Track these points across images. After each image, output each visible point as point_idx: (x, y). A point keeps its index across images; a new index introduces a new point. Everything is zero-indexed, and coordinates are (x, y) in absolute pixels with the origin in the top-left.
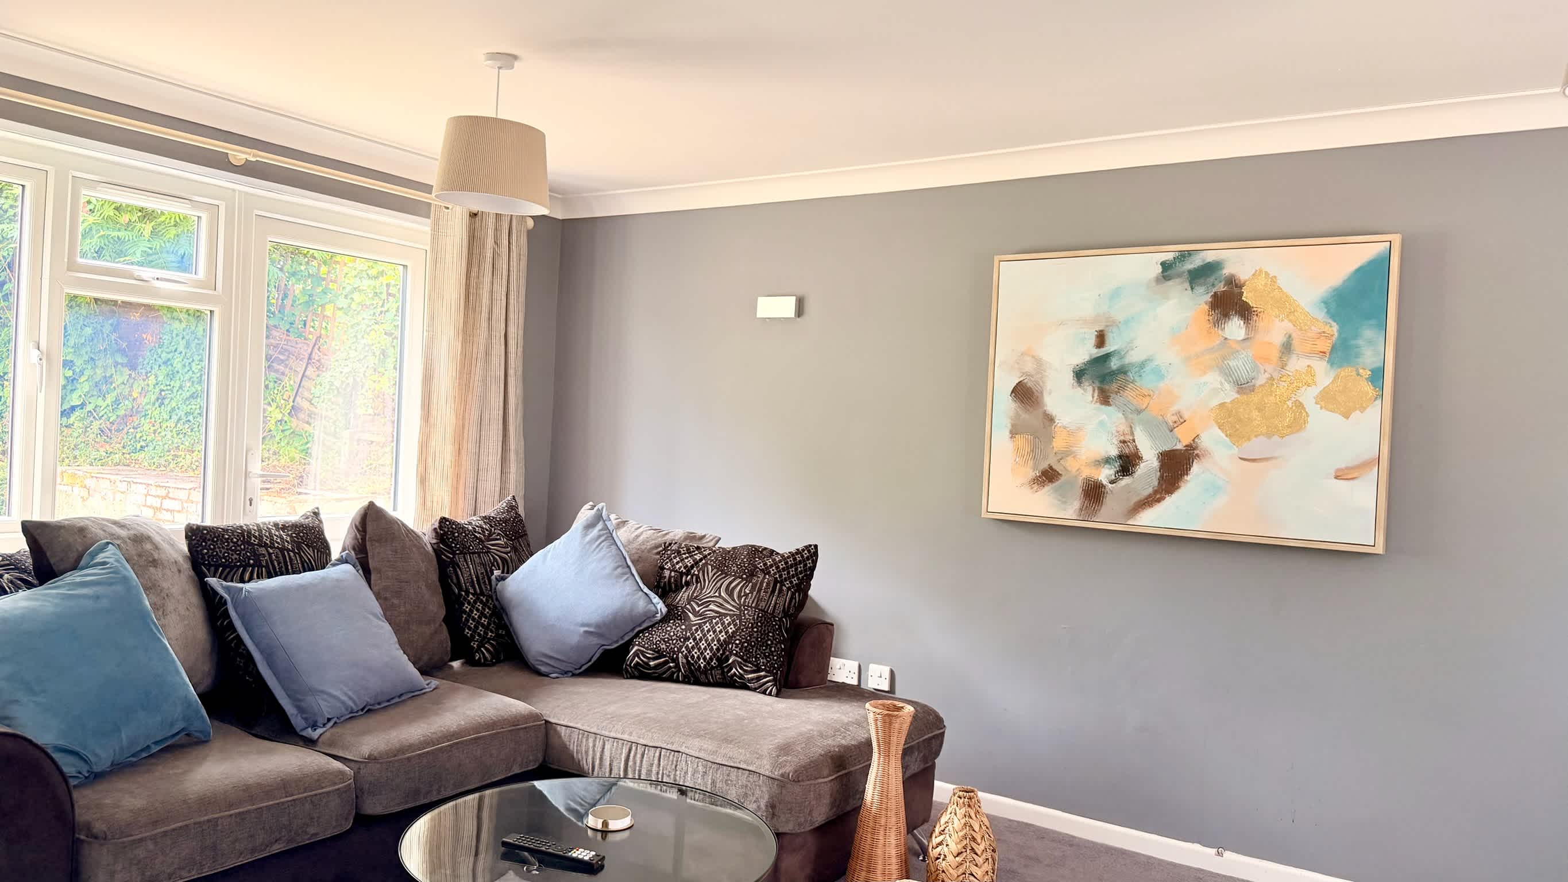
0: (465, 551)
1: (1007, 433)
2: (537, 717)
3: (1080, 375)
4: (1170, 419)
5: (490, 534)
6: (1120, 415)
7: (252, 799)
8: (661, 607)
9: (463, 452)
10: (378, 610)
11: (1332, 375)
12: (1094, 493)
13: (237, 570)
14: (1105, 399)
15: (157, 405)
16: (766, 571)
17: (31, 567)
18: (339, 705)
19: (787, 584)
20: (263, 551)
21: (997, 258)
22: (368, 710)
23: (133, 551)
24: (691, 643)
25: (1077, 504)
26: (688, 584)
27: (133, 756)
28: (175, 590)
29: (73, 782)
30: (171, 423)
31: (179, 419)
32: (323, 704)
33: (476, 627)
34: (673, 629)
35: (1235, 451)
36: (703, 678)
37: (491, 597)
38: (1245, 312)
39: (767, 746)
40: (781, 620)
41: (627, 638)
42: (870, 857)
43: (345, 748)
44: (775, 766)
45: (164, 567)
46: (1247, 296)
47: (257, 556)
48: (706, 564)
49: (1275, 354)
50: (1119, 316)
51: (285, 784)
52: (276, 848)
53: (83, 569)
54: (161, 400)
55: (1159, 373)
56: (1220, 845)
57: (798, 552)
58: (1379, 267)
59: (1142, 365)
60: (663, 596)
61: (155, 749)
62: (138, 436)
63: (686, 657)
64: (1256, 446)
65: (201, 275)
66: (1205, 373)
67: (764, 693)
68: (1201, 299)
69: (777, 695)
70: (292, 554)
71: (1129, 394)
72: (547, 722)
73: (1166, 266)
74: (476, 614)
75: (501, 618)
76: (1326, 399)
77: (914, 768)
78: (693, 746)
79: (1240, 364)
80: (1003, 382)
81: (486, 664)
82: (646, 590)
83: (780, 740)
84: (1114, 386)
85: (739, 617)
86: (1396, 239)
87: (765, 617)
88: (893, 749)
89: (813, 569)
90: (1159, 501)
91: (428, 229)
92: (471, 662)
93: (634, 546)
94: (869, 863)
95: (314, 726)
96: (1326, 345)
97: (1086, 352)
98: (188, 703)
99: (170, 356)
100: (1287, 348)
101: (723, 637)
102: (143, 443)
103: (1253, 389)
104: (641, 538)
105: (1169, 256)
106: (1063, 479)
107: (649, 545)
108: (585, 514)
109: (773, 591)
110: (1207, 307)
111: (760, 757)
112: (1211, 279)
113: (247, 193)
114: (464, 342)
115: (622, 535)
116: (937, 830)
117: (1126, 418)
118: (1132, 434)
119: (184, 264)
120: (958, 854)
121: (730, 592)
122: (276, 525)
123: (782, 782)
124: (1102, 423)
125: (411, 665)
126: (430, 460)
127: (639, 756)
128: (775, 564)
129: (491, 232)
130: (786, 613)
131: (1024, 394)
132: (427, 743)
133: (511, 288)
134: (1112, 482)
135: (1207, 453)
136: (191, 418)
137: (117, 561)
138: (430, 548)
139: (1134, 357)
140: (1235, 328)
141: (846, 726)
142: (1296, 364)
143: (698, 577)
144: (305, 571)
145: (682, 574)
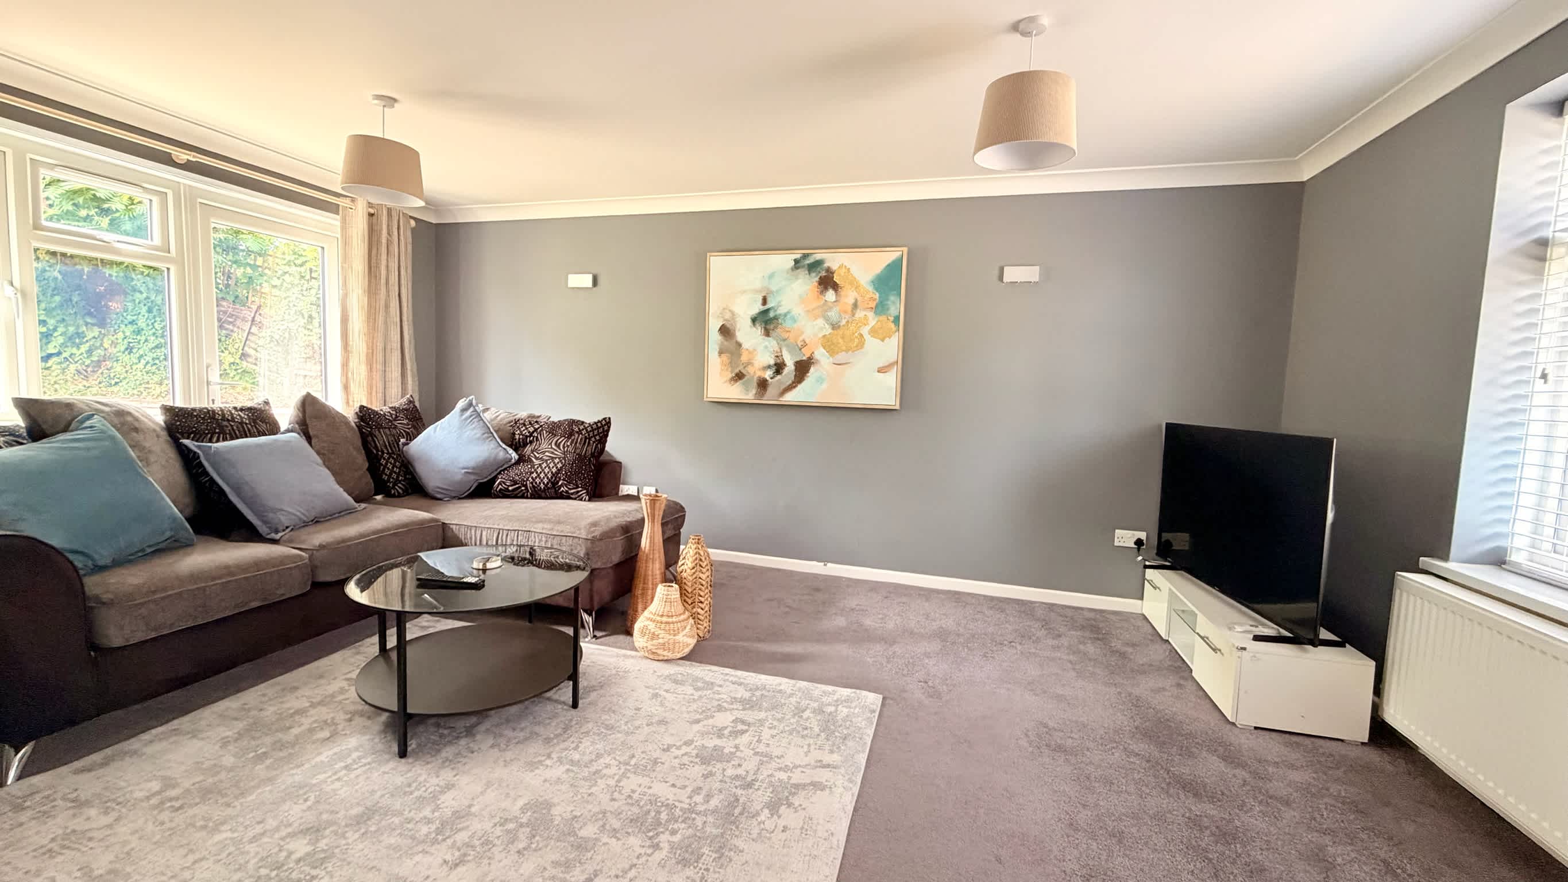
0: (379, 427)
1: (717, 353)
2: (437, 521)
3: (754, 320)
4: (800, 344)
5: (397, 417)
6: (775, 342)
7: (231, 574)
8: (515, 456)
9: (374, 369)
10: (319, 460)
11: (876, 319)
12: (763, 384)
13: (206, 435)
14: (767, 333)
15: (126, 353)
16: (580, 432)
17: (25, 434)
18: (293, 517)
19: (593, 439)
20: (225, 423)
21: (708, 254)
22: (316, 521)
23: (116, 421)
24: (534, 475)
25: (754, 391)
26: (531, 442)
27: (132, 555)
28: (157, 448)
29: (82, 572)
30: (141, 366)
31: (148, 363)
32: (283, 518)
33: (391, 474)
34: (523, 468)
35: (831, 359)
36: (543, 495)
37: (399, 455)
38: (835, 287)
39: (584, 523)
40: (590, 459)
41: (493, 475)
42: (645, 575)
43: (303, 542)
44: (588, 534)
45: (145, 433)
46: (836, 279)
47: (221, 427)
48: (542, 430)
49: (849, 308)
50: (774, 289)
51: (258, 564)
52: (255, 604)
53: (72, 431)
54: (129, 349)
55: (795, 321)
56: (825, 560)
57: (599, 422)
58: (898, 263)
59: (785, 315)
60: (516, 450)
61: (149, 550)
62: (112, 375)
63: (532, 483)
64: (841, 357)
65: (157, 241)
66: (816, 319)
67: (581, 500)
68: (815, 279)
69: (589, 500)
70: (249, 426)
71: (778, 330)
72: (444, 523)
73: (796, 261)
74: (390, 466)
75: (407, 468)
76: (873, 332)
77: (670, 533)
78: (539, 528)
79: (833, 314)
80: (714, 325)
81: (399, 496)
82: (504, 446)
83: (590, 520)
84: (772, 327)
85: (564, 458)
86: (905, 249)
87: (581, 458)
88: (656, 517)
89: (608, 431)
90: (795, 387)
91: (338, 224)
92: (388, 494)
93: (495, 422)
94: (644, 580)
95: (277, 532)
96: (873, 305)
97: (757, 308)
98: (175, 519)
99: (135, 318)
100: (855, 306)
101: (554, 470)
102: (118, 380)
103: (839, 326)
104: (499, 418)
105: (798, 256)
106: (746, 378)
107: (505, 422)
108: (461, 404)
109: (585, 443)
110: (816, 284)
111: (580, 529)
112: (819, 269)
113: (190, 186)
114: (369, 298)
115: (487, 416)
116: (681, 558)
117: (778, 344)
118: (781, 352)
119: (140, 231)
120: (693, 568)
121: (558, 445)
122: (235, 408)
123: (593, 540)
124: (766, 347)
125: (345, 495)
126: (350, 374)
127: (504, 537)
128: (586, 428)
129: (385, 227)
130: (593, 455)
131: (725, 331)
132: (362, 536)
133: (401, 264)
134: (772, 378)
135: (817, 361)
136: (157, 362)
137: (103, 425)
138: (353, 424)
139: (781, 311)
140: (830, 295)
141: (630, 512)
142: (860, 314)
143: (537, 437)
144: (260, 436)
145: (527, 437)
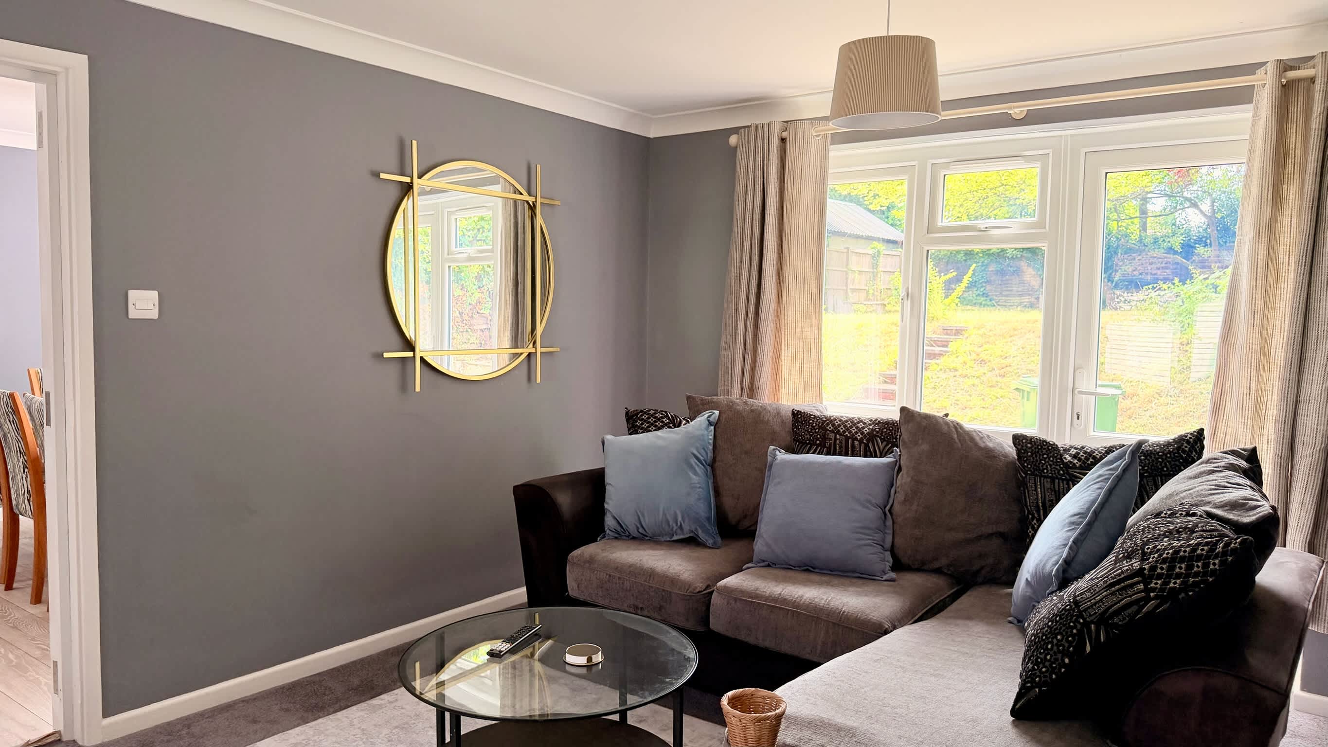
13: (806, 446)
16: (1145, 557)
19: (1156, 583)
40: (1087, 624)
65: (1037, 216)
87: (1070, 613)
128: (1164, 549)
